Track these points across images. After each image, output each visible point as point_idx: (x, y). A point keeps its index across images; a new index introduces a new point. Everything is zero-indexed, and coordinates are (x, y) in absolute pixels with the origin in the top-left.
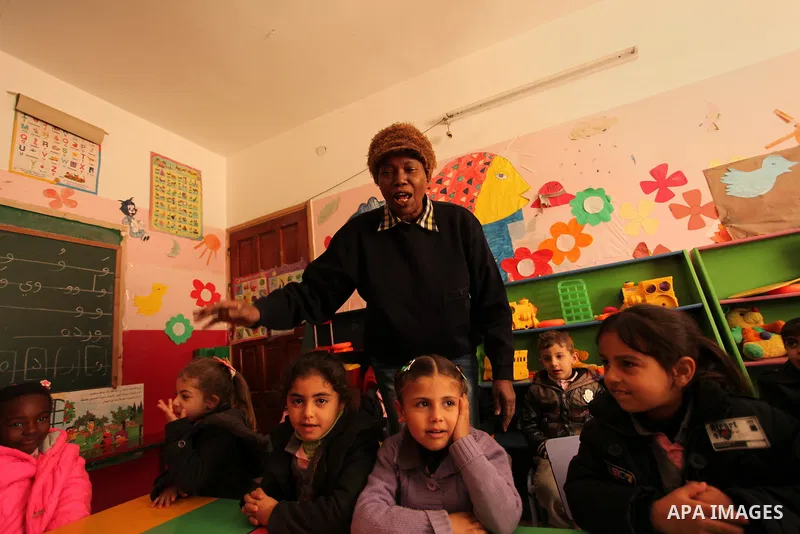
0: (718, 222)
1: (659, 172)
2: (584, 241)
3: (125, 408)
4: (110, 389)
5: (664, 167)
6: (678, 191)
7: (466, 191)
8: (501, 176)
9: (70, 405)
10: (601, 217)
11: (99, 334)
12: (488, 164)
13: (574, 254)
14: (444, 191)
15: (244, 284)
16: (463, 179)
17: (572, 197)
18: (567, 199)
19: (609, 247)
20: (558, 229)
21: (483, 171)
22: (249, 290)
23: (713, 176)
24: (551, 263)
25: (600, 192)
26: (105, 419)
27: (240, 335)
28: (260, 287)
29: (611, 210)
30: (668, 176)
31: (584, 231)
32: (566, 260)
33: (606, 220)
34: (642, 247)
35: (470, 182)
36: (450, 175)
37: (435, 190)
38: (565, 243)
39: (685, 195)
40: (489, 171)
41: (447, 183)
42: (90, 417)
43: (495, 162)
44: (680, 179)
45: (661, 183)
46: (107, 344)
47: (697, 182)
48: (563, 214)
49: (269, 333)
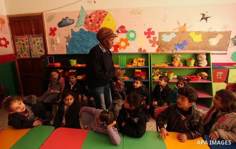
0: (158, 46)
1: (149, 30)
2: (128, 44)
5: (151, 29)
6: (152, 36)
7: (98, 22)
8: (109, 20)
10: (133, 39)
12: (105, 15)
13: (124, 48)
14: (91, 21)
16: (97, 18)
17: (127, 32)
18: (126, 32)
19: (133, 48)
20: (122, 40)
21: (104, 17)
22: (21, 41)
23: (160, 34)
24: (118, 49)
25: (134, 32)
28: (25, 41)
29: (135, 37)
30: (151, 31)
31: (128, 42)
32: (122, 49)
33: (134, 40)
34: (140, 49)
35: (99, 20)
36: (94, 16)
37: (88, 20)
38: (123, 44)
39: (153, 38)
40: (106, 18)
41: (92, 18)
43: (108, 15)
44: (153, 33)
45: (149, 33)
47: (156, 35)
48: (123, 36)
49: (31, 57)
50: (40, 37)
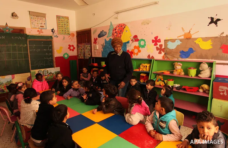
0: (164, 53)
2: (139, 51)
3: (57, 71)
4: (54, 68)
5: (157, 37)
6: (159, 44)
7: (120, 33)
8: (127, 31)
9: (47, 71)
10: (143, 47)
11: (50, 58)
12: (125, 27)
13: (137, 54)
14: (116, 32)
15: (80, 45)
16: (120, 30)
17: (139, 40)
18: (137, 40)
19: (143, 55)
20: (135, 47)
21: (123, 29)
22: (81, 47)
23: (166, 41)
24: (133, 55)
25: (144, 40)
26: (53, 73)
27: (79, 57)
28: (83, 47)
29: (145, 45)
30: (158, 39)
31: (140, 49)
32: (135, 55)
33: (144, 47)
34: (149, 56)
35: (121, 31)
36: (117, 28)
37: (114, 32)
38: (136, 51)
39: (160, 45)
40: (125, 29)
41: (117, 30)
42: (51, 73)
43: (126, 27)
44: (159, 41)
45: (156, 41)
46: (52, 60)
47: (162, 43)
48: (136, 44)
49: (84, 58)
50: (89, 44)
